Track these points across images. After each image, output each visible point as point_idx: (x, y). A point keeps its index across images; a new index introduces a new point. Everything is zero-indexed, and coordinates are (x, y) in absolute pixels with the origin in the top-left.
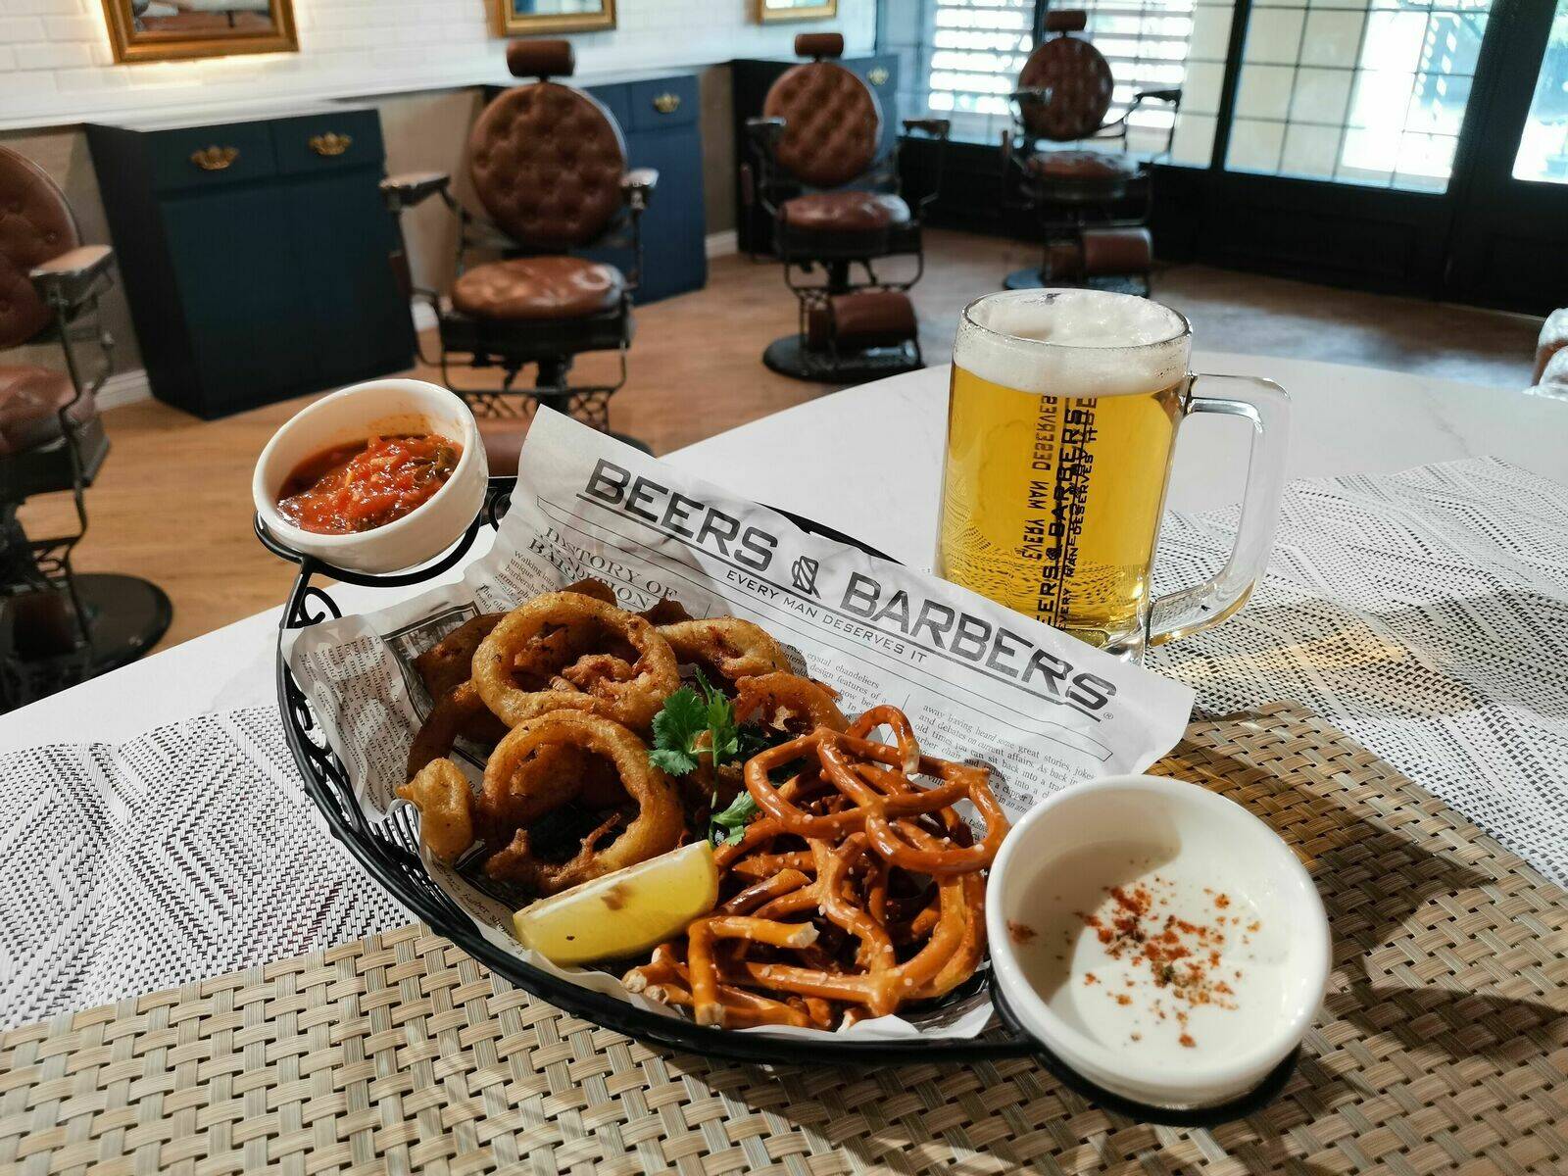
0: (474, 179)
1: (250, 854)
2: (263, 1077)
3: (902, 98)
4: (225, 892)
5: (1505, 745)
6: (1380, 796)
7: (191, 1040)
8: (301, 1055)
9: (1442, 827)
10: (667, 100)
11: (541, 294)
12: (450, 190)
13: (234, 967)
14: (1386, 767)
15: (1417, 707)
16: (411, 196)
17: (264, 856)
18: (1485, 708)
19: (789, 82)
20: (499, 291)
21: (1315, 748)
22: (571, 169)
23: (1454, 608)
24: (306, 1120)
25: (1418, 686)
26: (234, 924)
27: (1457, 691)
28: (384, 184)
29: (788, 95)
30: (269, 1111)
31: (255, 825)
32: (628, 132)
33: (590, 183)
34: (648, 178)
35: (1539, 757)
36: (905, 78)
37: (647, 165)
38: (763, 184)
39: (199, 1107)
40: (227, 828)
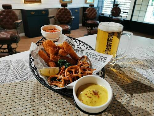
0: (57, 17)
2: (21, 91)
3: (100, 12)
4: (20, 75)
6: (139, 77)
8: (25, 90)
9: (145, 80)
10: (76, 10)
13: (20, 81)
14: (140, 74)
15: (144, 69)
19: (88, 9)
22: (66, 16)
28: (48, 16)
31: (24, 69)
37: (74, 16)
38: (85, 19)
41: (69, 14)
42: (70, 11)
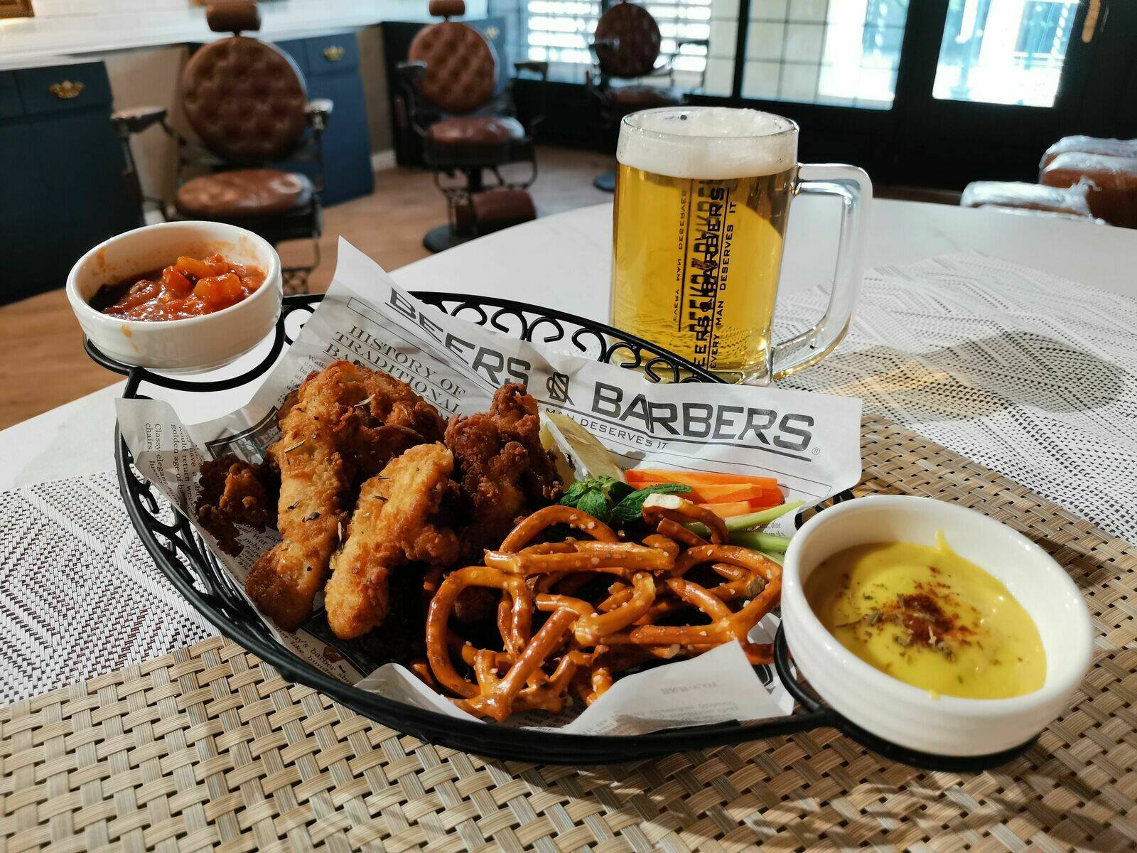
0: (186, 112)
1: (62, 595)
2: (96, 771)
3: (511, 51)
4: (43, 626)
5: (1029, 432)
6: (952, 473)
7: (25, 748)
8: (129, 750)
9: (1000, 489)
10: (334, 51)
11: (247, 197)
12: (168, 121)
13: (59, 685)
14: (951, 453)
15: (963, 413)
16: (137, 125)
17: (75, 594)
18: (1010, 409)
19: (427, 36)
20: (213, 197)
21: (900, 445)
22: (263, 102)
23: (973, 346)
24: (140, 802)
25: (961, 398)
26: (54, 651)
27: (989, 399)
28: (114, 116)
29: (426, 45)
30: (105, 799)
31: (64, 571)
32: (308, 75)
33: (279, 112)
34: (326, 105)
35: (1053, 438)
36: (511, 35)
37: (324, 96)
38: (413, 112)
39: (39, 803)
40: (39, 576)
41: (281, 84)
42: (290, 60)
